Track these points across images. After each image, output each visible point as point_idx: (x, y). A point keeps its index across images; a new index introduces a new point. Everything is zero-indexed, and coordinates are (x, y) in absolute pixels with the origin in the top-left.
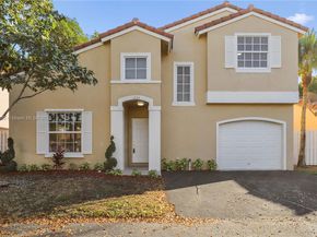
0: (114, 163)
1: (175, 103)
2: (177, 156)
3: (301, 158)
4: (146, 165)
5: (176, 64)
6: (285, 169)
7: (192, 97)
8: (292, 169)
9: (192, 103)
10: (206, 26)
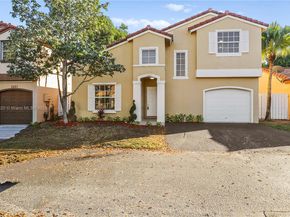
0: (135, 117)
1: (175, 77)
2: (176, 112)
3: (268, 114)
4: (155, 118)
5: (176, 52)
6: (252, 122)
7: (186, 73)
8: (257, 122)
9: (186, 77)
10: (196, 26)
